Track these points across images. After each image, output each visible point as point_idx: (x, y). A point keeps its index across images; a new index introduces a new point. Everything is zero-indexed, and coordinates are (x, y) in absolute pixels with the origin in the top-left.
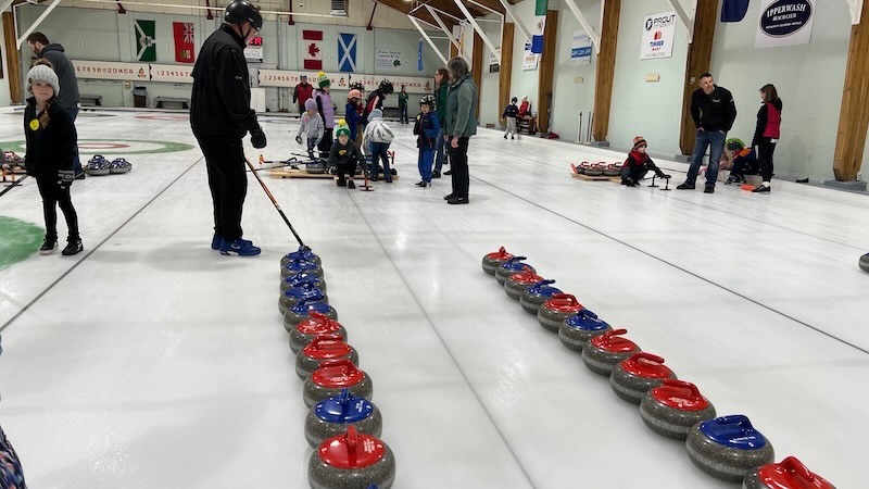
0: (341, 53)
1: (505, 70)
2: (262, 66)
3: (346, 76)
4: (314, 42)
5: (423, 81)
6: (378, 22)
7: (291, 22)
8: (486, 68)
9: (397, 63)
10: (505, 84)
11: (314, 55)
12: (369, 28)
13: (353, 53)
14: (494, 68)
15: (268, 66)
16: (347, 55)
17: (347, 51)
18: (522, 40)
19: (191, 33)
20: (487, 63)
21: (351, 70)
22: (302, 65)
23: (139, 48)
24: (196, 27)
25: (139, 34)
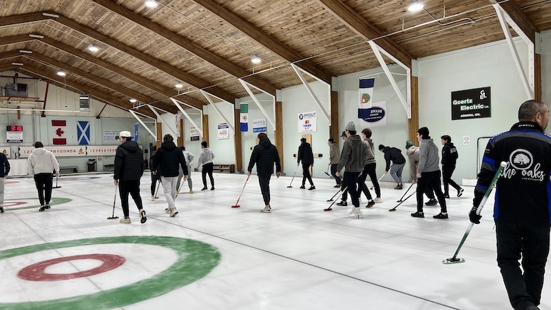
0: (79, 133)
2: (22, 144)
3: (83, 147)
4: (60, 127)
6: (104, 114)
7: (43, 115)
11: (60, 135)
12: (98, 117)
13: (88, 133)
15: (26, 144)
16: (84, 134)
17: (84, 132)
18: (215, 123)
20: (188, 135)
21: (86, 144)
22: (52, 142)
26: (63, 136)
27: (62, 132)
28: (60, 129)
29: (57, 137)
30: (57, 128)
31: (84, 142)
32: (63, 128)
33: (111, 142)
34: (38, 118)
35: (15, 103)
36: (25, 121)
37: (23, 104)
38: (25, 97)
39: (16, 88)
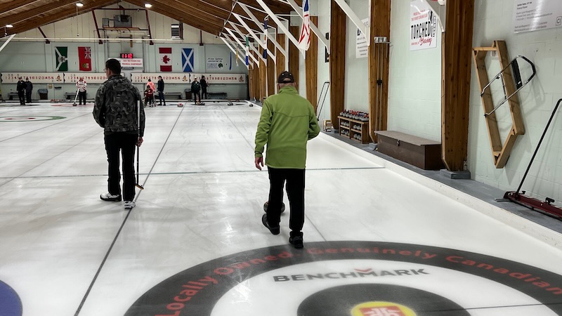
0: (184, 60)
3: (187, 75)
4: (166, 54)
5: (238, 76)
6: (206, 41)
7: (151, 43)
9: (220, 65)
11: (166, 63)
12: (201, 44)
13: (192, 60)
15: (138, 71)
17: (188, 59)
19: (89, 53)
22: (159, 69)
23: (58, 63)
24: (92, 49)
25: (57, 56)
26: (169, 64)
27: (168, 60)
28: (166, 56)
29: (164, 64)
30: (164, 55)
31: (188, 70)
32: (169, 55)
33: (215, 70)
34: (147, 45)
35: (128, 33)
36: (136, 49)
37: (132, 33)
38: (130, 28)
39: (120, 20)
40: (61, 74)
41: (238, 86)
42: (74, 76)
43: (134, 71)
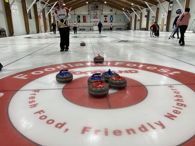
0: (110, 19)
1: (141, 21)
5: (125, 23)
6: (117, 13)
7: (102, 14)
8: (137, 20)
9: (120, 20)
10: (140, 23)
12: (115, 14)
14: (139, 20)
16: (111, 19)
17: (112, 19)
18: (144, 15)
19: (86, 17)
20: (137, 19)
21: (112, 22)
22: (104, 22)
23: (78, 20)
24: (86, 16)
25: (77, 18)
26: (106, 20)
27: (106, 19)
29: (105, 20)
30: (105, 17)
32: (107, 18)
33: (119, 21)
34: (101, 15)
35: (96, 11)
36: (98, 16)
37: (98, 11)
38: (98, 9)
39: (96, 7)
40: (78, 23)
41: (125, 26)
42: (82, 24)
43: (97, 22)
